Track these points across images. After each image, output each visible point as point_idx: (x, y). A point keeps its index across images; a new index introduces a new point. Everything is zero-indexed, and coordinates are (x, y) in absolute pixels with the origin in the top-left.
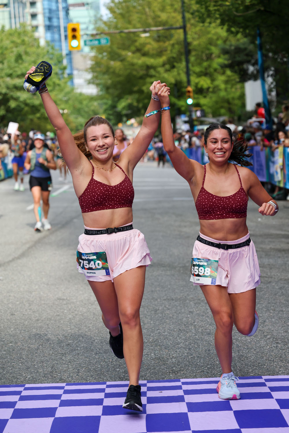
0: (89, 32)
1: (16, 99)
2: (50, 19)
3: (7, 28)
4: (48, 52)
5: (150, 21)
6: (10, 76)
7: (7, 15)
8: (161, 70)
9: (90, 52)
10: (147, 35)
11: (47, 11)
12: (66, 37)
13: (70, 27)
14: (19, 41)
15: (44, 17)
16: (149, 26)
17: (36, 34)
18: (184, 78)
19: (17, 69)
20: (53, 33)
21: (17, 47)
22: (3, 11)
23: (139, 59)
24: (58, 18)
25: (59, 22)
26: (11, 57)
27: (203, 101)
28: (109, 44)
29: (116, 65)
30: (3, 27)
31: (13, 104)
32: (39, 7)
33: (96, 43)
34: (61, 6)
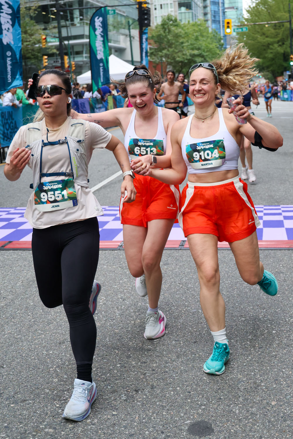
0: (237, 24)
2: (214, 16)
3: (191, 22)
4: (214, 35)
6: (192, 49)
7: (191, 14)
8: (276, 45)
9: (237, 35)
10: (269, 25)
11: (213, 12)
12: (223, 26)
13: (226, 21)
14: (196, 29)
15: (211, 15)
17: (207, 25)
18: (289, 50)
19: (195, 45)
20: (216, 24)
21: (196, 33)
22: (189, 12)
23: (264, 39)
24: (219, 16)
25: (219, 18)
26: (193, 38)
28: (247, 31)
30: (189, 22)
32: (208, 9)
33: (240, 30)
34: (221, 9)
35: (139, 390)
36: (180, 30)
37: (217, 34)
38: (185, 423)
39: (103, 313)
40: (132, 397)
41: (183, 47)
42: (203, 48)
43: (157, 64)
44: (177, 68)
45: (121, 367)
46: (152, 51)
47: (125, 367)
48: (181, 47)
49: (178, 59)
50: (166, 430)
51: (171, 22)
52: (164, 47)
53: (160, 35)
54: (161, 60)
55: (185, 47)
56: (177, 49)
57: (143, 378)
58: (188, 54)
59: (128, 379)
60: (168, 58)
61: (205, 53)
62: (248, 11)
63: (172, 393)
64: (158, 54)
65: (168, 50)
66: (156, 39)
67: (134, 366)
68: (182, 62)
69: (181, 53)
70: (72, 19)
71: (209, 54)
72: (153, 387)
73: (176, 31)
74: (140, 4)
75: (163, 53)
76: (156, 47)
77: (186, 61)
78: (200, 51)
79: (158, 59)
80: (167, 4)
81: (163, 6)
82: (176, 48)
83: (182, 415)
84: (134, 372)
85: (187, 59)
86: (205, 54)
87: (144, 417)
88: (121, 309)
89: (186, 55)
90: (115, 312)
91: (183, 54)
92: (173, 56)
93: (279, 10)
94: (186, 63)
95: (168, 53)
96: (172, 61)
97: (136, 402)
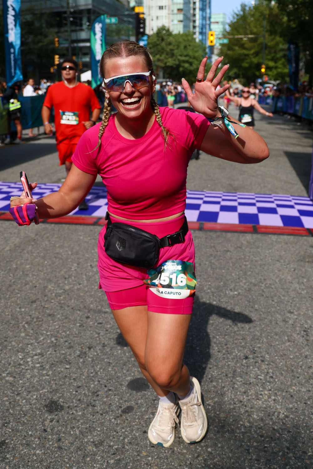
1: (183, 67)
2: (202, 29)
4: (200, 45)
5: (248, 32)
6: (181, 56)
7: (182, 26)
8: (251, 56)
9: (219, 46)
11: (201, 25)
14: (186, 38)
15: (200, 28)
16: (247, 34)
17: (195, 36)
20: (202, 36)
21: (185, 42)
23: (242, 51)
24: (206, 28)
25: (206, 31)
26: (182, 47)
27: (270, 73)
28: (228, 43)
29: (230, 53)
30: (179, 32)
31: (181, 69)
32: (197, 23)
33: (221, 42)
34: (208, 22)
35: (92, 347)
36: (171, 39)
37: (202, 43)
38: (127, 379)
39: (73, 278)
40: (85, 353)
42: (190, 55)
44: (168, 72)
45: (80, 326)
47: (84, 327)
50: (109, 385)
51: (164, 32)
53: (155, 42)
57: (97, 337)
58: (177, 60)
59: (84, 337)
62: (230, 25)
63: (120, 351)
65: (161, 56)
66: (151, 46)
67: (91, 327)
68: (171, 67)
70: (81, 25)
72: (104, 346)
73: (169, 40)
74: (138, 14)
75: (156, 58)
77: (175, 66)
78: (187, 57)
80: (162, 16)
81: (159, 18)
82: (167, 54)
83: (125, 372)
84: (90, 331)
87: (92, 371)
88: (89, 275)
90: (83, 278)
92: (165, 61)
93: (256, 27)
94: (174, 68)
96: (164, 65)
97: (87, 358)
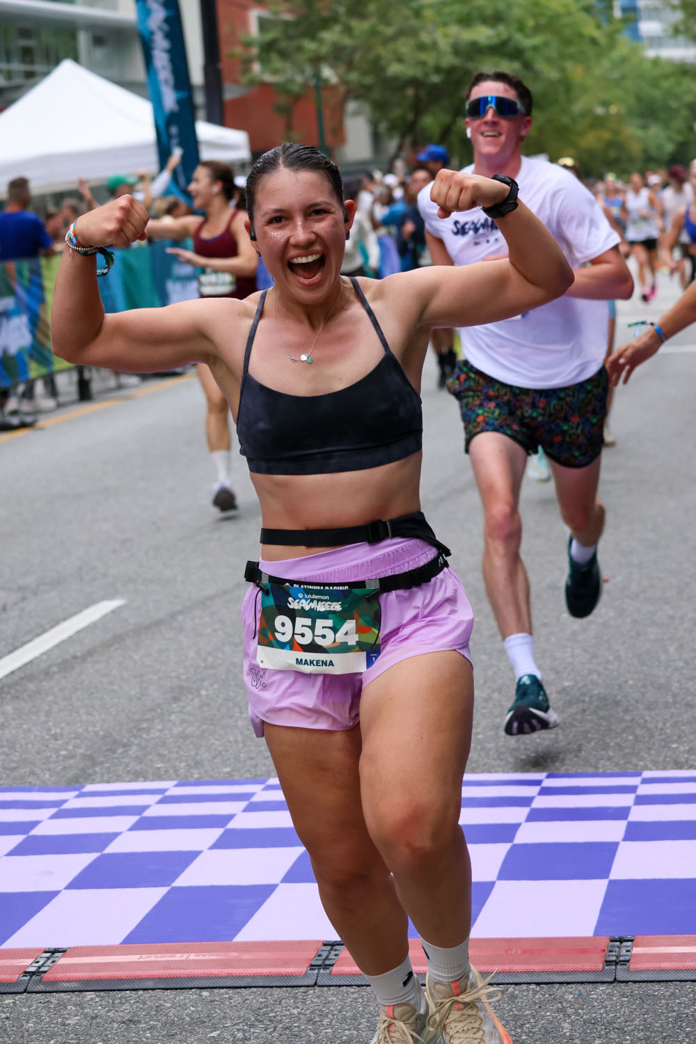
41: (418, 13)
42: (517, 12)
43: (297, 98)
44: (396, 113)
46: (271, 35)
48: (407, 12)
49: (394, 69)
52: (325, 14)
54: (317, 75)
55: (428, 13)
56: (388, 24)
58: (444, 44)
60: (350, 66)
61: (527, 36)
64: (300, 49)
69: (411, 42)
71: (546, 44)
75: (321, 42)
76: (288, 17)
78: (501, 28)
79: (302, 72)
85: (438, 70)
86: (527, 42)
89: (434, 45)
91: (422, 47)
92: (372, 56)
94: (434, 86)
95: (347, 41)
96: (368, 80)
